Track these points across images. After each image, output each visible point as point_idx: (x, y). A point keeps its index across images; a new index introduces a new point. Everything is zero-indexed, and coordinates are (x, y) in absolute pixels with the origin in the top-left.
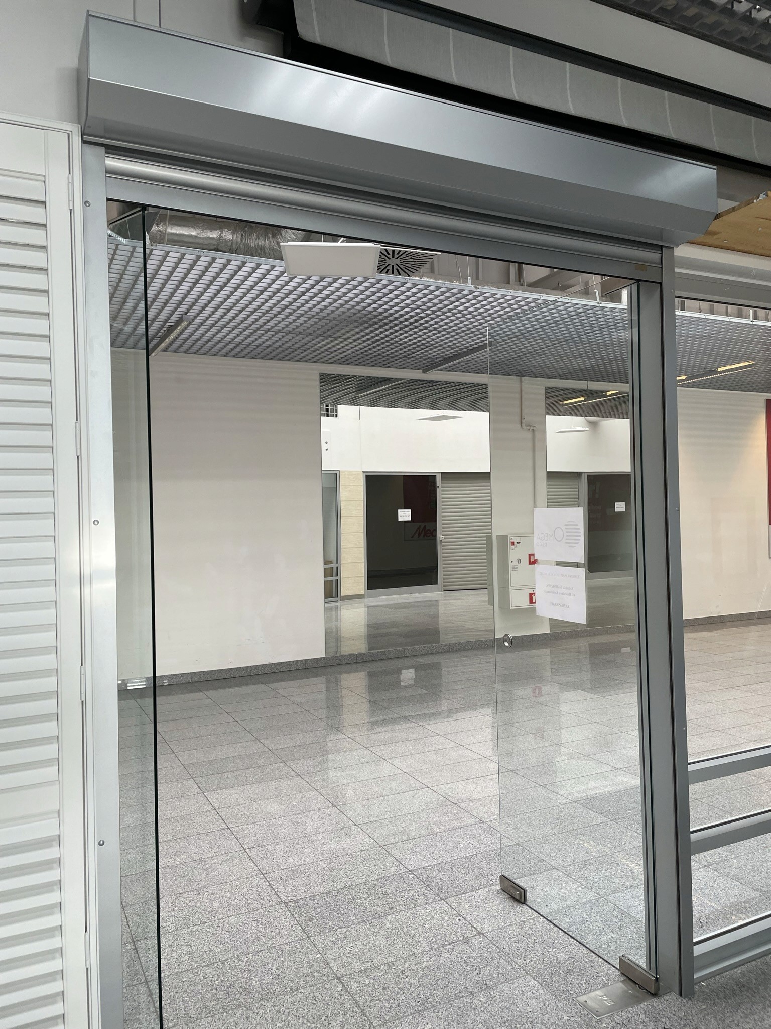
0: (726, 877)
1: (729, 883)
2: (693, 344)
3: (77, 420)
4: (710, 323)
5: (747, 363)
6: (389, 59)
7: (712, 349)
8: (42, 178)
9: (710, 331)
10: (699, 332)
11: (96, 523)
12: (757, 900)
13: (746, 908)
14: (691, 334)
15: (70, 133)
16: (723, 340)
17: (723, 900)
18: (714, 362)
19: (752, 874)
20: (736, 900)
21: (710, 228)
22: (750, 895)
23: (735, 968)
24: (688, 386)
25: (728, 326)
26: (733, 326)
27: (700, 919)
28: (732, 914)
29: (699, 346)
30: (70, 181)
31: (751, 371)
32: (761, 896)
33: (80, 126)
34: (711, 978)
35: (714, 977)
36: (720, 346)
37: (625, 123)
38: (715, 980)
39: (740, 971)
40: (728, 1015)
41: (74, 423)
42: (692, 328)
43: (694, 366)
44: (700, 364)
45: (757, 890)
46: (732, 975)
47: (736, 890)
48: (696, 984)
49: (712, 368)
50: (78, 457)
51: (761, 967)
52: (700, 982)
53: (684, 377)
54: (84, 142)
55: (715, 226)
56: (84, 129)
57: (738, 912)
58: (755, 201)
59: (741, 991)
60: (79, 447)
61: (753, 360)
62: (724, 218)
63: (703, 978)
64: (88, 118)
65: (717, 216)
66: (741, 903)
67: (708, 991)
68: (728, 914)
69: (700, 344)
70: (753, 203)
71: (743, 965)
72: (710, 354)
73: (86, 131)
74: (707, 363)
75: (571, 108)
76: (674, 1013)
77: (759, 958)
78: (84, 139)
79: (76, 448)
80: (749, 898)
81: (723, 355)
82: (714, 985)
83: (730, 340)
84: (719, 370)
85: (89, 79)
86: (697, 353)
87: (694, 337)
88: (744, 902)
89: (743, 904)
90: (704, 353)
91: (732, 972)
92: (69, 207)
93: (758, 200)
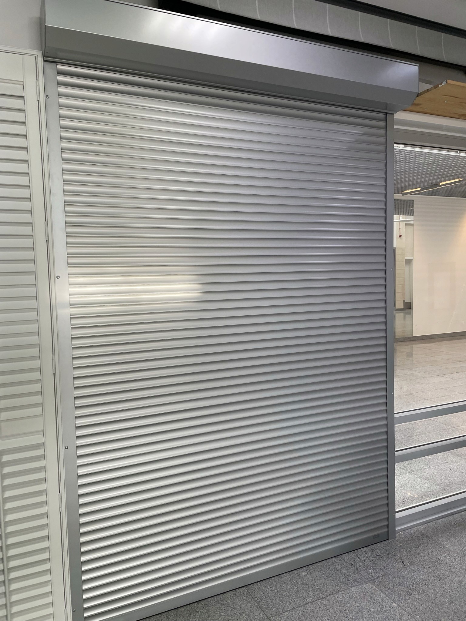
0: (421, 478)
1: (422, 481)
2: (423, 168)
3: (46, 220)
4: (433, 155)
5: (458, 180)
6: (219, 7)
7: (435, 171)
8: (22, 83)
9: (433, 160)
10: (426, 161)
11: (58, 277)
12: (438, 490)
13: (430, 494)
14: (421, 162)
15: (36, 56)
16: (442, 165)
17: (418, 490)
18: (437, 179)
19: (437, 477)
20: (425, 490)
21: (415, 102)
22: (434, 488)
23: (420, 525)
24: (422, 194)
25: (444, 157)
26: (447, 157)
27: (403, 499)
28: (422, 497)
29: (427, 170)
30: (37, 84)
31: (460, 185)
32: (440, 488)
33: (42, 51)
34: (406, 530)
35: (408, 530)
36: (440, 170)
37: (362, 39)
38: (408, 531)
39: (423, 527)
40: (414, 549)
41: (44, 222)
42: (422, 158)
43: (425, 182)
44: (428, 181)
45: (438, 485)
46: (418, 529)
47: (426, 485)
48: (397, 533)
49: (436, 183)
50: (47, 241)
51: (435, 525)
52: (400, 532)
53: (419, 189)
54: (45, 61)
55: (418, 100)
56: (44, 54)
57: (425, 497)
58: (440, 86)
59: (422, 537)
60: (47, 235)
61: (461, 178)
62: (423, 96)
63: (402, 530)
64: (46, 47)
65: (419, 95)
66: (428, 492)
67: (403, 537)
68: (420, 497)
69: (427, 169)
70: (439, 87)
71: (425, 524)
72: (434, 175)
73: (46, 54)
74: (433, 180)
75: (329, 32)
76: (383, 547)
77: (435, 521)
78: (45, 59)
79: (46, 236)
80: (433, 489)
81: (442, 175)
82: (407, 534)
83: (446, 166)
84: (440, 184)
85: (46, 26)
86: (426, 174)
87: (423, 164)
88: (430, 491)
89: (429, 492)
90: (430, 174)
91: (418, 527)
92: (37, 99)
93: (442, 85)
